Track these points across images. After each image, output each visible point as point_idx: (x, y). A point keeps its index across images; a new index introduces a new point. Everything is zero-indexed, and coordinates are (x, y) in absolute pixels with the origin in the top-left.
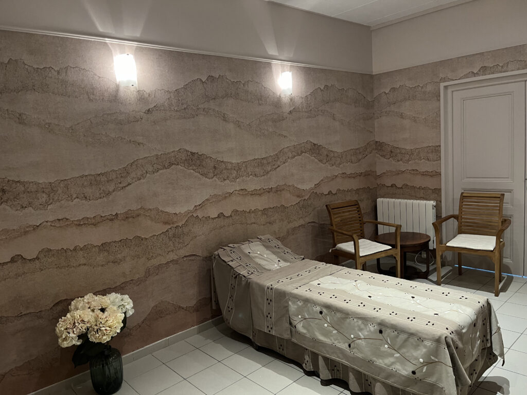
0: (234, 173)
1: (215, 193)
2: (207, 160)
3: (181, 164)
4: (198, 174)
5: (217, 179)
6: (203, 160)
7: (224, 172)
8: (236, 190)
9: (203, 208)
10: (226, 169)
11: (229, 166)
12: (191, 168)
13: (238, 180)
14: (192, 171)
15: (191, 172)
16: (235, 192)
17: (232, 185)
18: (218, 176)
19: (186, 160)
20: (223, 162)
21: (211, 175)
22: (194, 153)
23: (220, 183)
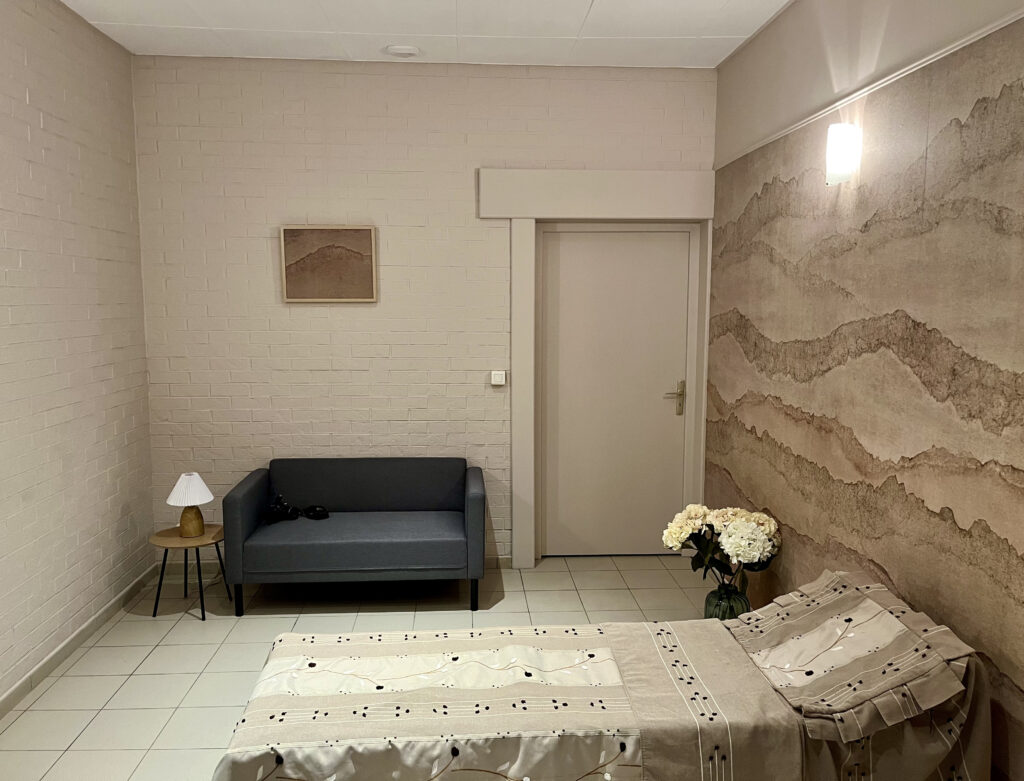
0: (1000, 406)
1: (945, 446)
2: (939, 348)
3: (894, 347)
4: (919, 380)
5: (953, 408)
6: (932, 344)
7: (973, 390)
8: (996, 463)
9: (915, 471)
10: (980, 384)
11: (990, 378)
12: (907, 360)
13: (1006, 431)
14: (909, 369)
15: (906, 372)
16: (992, 465)
17: (991, 442)
18: (957, 401)
19: (902, 339)
20: (974, 359)
21: (943, 391)
22: (919, 324)
23: (957, 419)
